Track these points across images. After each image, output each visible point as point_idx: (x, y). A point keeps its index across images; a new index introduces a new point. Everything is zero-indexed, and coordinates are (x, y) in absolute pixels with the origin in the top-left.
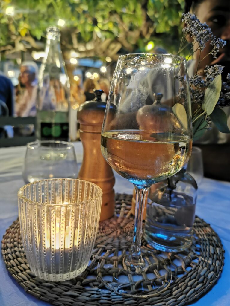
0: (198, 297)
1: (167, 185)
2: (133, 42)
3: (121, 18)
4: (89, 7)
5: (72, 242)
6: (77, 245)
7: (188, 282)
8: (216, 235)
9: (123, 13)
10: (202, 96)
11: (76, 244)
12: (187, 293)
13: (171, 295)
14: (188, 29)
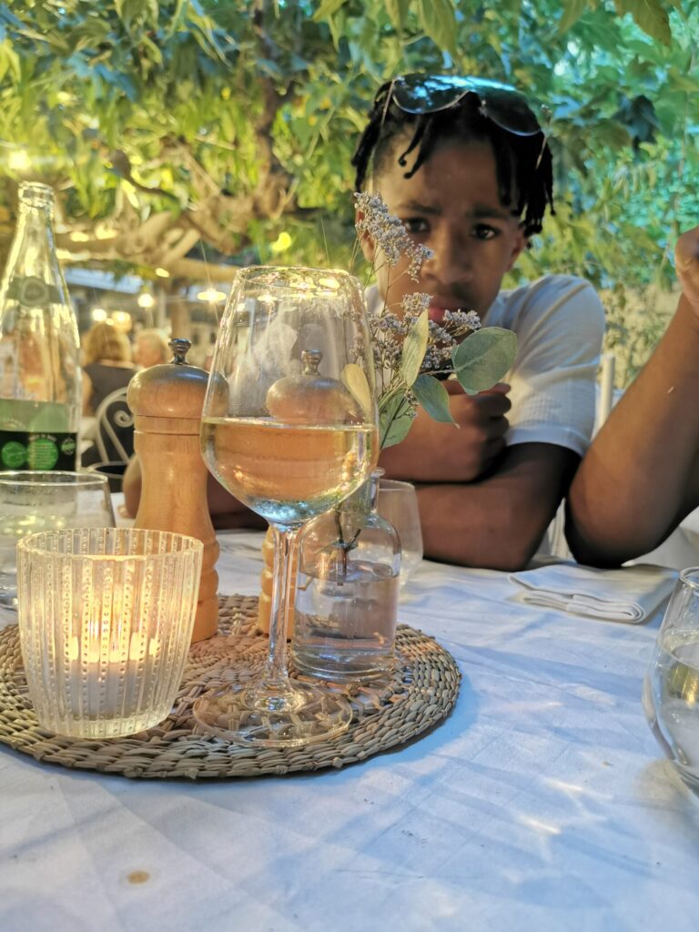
0: (404, 741)
1: (338, 539)
2: (234, 228)
3: (198, 159)
4: (103, 123)
5: (144, 648)
6: (154, 656)
7: (385, 721)
8: (446, 653)
9: (202, 145)
10: (397, 352)
11: (153, 651)
12: (382, 736)
13: (352, 741)
14: (366, 224)
